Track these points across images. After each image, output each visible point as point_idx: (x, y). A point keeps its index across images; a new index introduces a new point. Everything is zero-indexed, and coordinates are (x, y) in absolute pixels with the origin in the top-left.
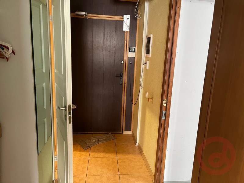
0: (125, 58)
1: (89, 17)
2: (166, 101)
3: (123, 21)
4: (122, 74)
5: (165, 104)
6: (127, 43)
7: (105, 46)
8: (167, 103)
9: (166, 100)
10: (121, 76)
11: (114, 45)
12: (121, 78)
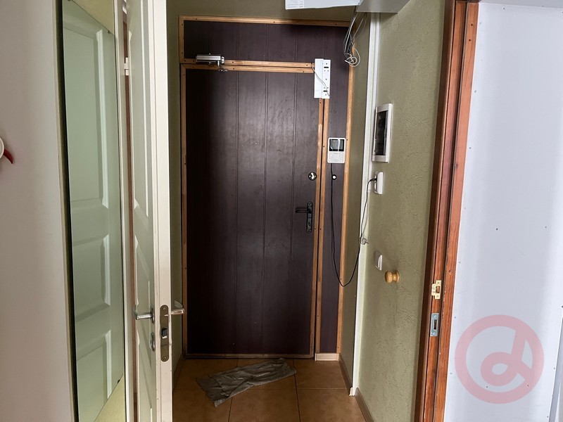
0: (318, 166)
1: (231, 68)
2: (440, 285)
3: (313, 75)
4: (312, 206)
5: (437, 292)
6: (323, 130)
7: (269, 138)
8: (442, 291)
9: (440, 281)
10: (310, 211)
11: (290, 134)
12: (310, 215)
